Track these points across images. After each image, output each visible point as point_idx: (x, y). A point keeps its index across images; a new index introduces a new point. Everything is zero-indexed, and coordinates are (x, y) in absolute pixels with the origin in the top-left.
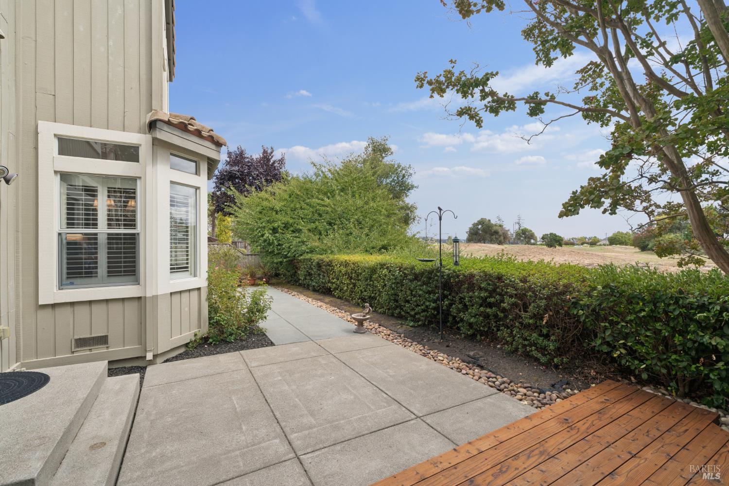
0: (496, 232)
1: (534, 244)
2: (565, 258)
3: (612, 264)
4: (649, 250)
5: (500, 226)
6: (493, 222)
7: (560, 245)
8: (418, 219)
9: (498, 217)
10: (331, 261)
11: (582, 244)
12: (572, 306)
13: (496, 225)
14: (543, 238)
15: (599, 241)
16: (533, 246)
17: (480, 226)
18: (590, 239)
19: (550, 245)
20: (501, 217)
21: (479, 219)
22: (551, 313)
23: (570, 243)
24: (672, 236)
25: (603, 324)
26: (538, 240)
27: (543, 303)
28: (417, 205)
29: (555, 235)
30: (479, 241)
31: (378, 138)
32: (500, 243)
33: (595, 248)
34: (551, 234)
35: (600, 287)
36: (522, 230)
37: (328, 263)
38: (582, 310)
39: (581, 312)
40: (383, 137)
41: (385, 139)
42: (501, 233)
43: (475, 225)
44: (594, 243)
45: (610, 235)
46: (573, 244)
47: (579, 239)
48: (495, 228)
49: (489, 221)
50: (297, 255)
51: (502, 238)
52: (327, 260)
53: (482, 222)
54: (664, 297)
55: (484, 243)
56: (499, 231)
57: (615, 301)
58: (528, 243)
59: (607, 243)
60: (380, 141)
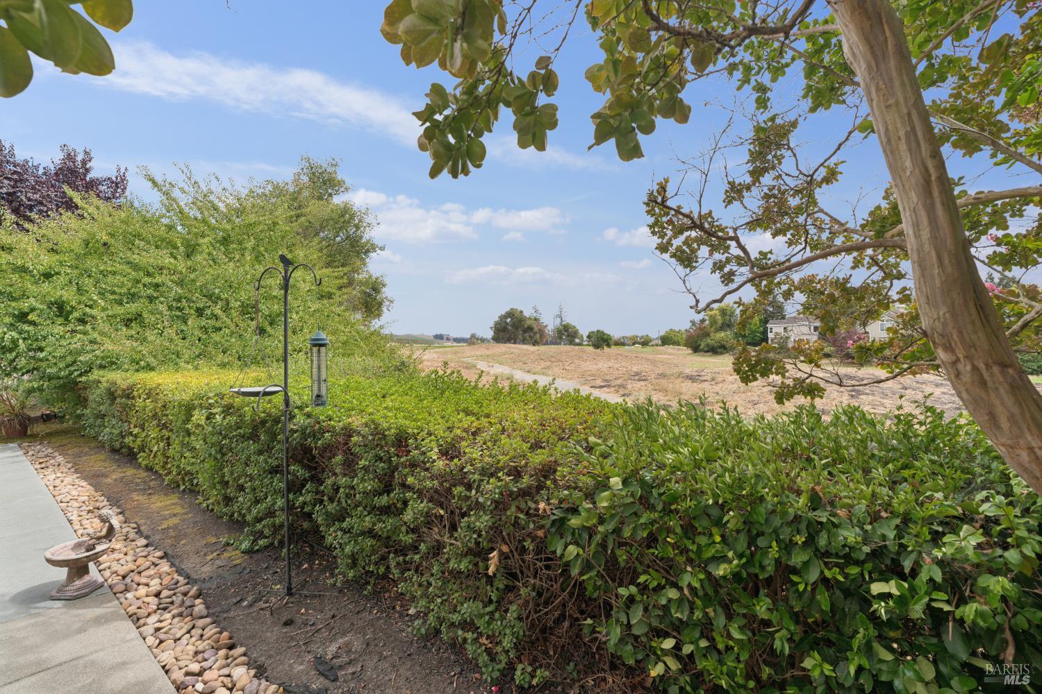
0: (530, 329)
1: (579, 344)
2: (610, 364)
3: (650, 402)
4: (701, 351)
5: (536, 319)
6: (527, 314)
7: (609, 346)
8: (387, 303)
9: (534, 308)
10: (131, 388)
11: (634, 344)
12: (553, 530)
13: (530, 318)
14: (589, 337)
15: (651, 341)
16: (577, 347)
17: (509, 320)
18: (642, 337)
19: (597, 346)
20: (538, 308)
21: (508, 309)
22: (505, 549)
23: (619, 343)
24: (723, 334)
25: (622, 591)
26: (585, 338)
27: (483, 521)
28: (386, 280)
29: (603, 333)
30: (508, 340)
31: (322, 160)
32: (535, 343)
33: (647, 349)
34: (598, 331)
35: (615, 481)
36: (565, 326)
37: (124, 390)
38: (577, 544)
39: (572, 550)
40: (330, 160)
41: (334, 162)
42: (536, 329)
43: (503, 318)
44: (645, 343)
45: (662, 333)
46: (623, 344)
47: (630, 339)
48: (528, 323)
49: (521, 312)
50: (76, 373)
51: (538, 336)
52: (124, 385)
53: (511, 314)
54: (777, 521)
55: (515, 343)
56: (535, 326)
57: (653, 522)
58: (571, 343)
59: (660, 342)
60: (325, 166)
